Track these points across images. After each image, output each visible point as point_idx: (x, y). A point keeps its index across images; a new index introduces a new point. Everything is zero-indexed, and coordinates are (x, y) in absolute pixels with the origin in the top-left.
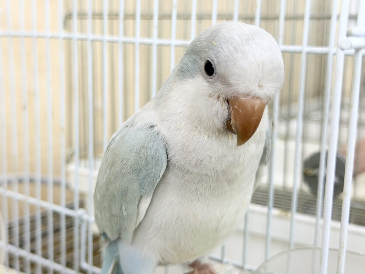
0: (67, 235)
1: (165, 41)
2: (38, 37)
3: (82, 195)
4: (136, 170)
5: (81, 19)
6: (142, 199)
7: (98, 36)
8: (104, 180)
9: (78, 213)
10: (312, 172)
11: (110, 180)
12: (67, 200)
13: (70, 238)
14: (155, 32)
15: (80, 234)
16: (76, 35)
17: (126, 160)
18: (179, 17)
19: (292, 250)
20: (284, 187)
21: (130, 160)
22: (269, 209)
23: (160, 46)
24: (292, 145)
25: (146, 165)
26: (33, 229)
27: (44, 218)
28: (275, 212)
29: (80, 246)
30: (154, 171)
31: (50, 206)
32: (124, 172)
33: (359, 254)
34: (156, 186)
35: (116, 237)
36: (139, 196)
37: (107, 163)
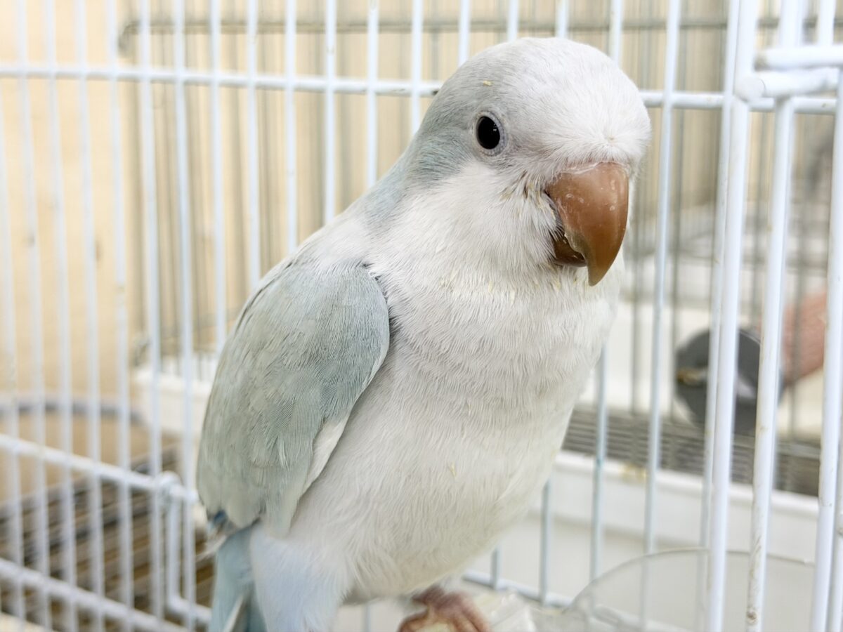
0: (135, 534)
1: (352, 83)
2: (60, 76)
3: (169, 439)
4: (315, 357)
5: (162, 32)
6: (325, 425)
7: (200, 74)
8: (237, 384)
9: (159, 482)
10: (695, 376)
11: (253, 382)
12: (134, 452)
13: (142, 541)
14: (331, 62)
15: (164, 532)
16: (148, 69)
17: (296, 335)
18: (384, 26)
19: (650, 556)
20: (634, 412)
21: (305, 336)
22: (598, 462)
23: (343, 94)
24: (647, 312)
25: (341, 349)
26: (54, 522)
27: (81, 495)
28: (614, 468)
29: (165, 558)
31: (95, 469)
32: (290, 361)
33: (802, 563)
34: (360, 397)
35: (250, 520)
36: (320, 418)
37: (247, 345)
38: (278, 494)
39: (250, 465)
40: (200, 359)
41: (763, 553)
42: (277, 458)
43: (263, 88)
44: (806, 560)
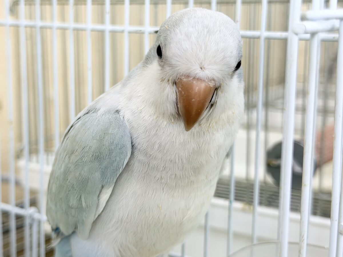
0: (17, 236)
1: (117, 28)
3: (33, 193)
4: (98, 157)
5: (30, 5)
6: (103, 189)
7: (47, 23)
8: (62, 170)
9: (29, 212)
10: (275, 162)
11: (69, 170)
12: (17, 198)
13: (20, 239)
14: (108, 18)
15: (31, 235)
16: (23, 21)
17: (88, 148)
19: (254, 245)
20: (247, 179)
21: (93, 148)
22: (230, 202)
23: (113, 33)
24: (253, 134)
25: (110, 153)
28: (238, 205)
29: (31, 248)
30: (118, 159)
32: (85, 160)
33: (324, 248)
34: (119, 175)
35: (70, 231)
36: (100, 186)
37: (66, 152)
38: (83, 220)
39: (70, 207)
40: (48, 155)
41: (305, 242)
42: (81, 204)
43: (76, 30)
44: (326, 247)
